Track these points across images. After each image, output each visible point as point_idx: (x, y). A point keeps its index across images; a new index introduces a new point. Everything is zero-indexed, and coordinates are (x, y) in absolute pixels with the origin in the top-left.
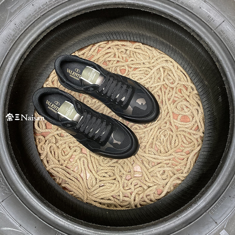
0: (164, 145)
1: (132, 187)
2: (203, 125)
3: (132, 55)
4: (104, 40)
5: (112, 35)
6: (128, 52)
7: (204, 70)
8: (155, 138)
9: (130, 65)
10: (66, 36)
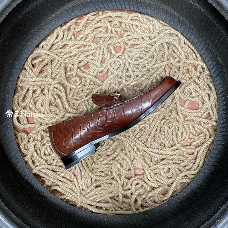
0: (169, 138)
1: (133, 188)
2: (215, 112)
3: (128, 29)
4: (93, 10)
5: (103, 4)
6: (123, 25)
7: (216, 44)
8: (159, 131)
9: (126, 41)
10: (45, 6)
